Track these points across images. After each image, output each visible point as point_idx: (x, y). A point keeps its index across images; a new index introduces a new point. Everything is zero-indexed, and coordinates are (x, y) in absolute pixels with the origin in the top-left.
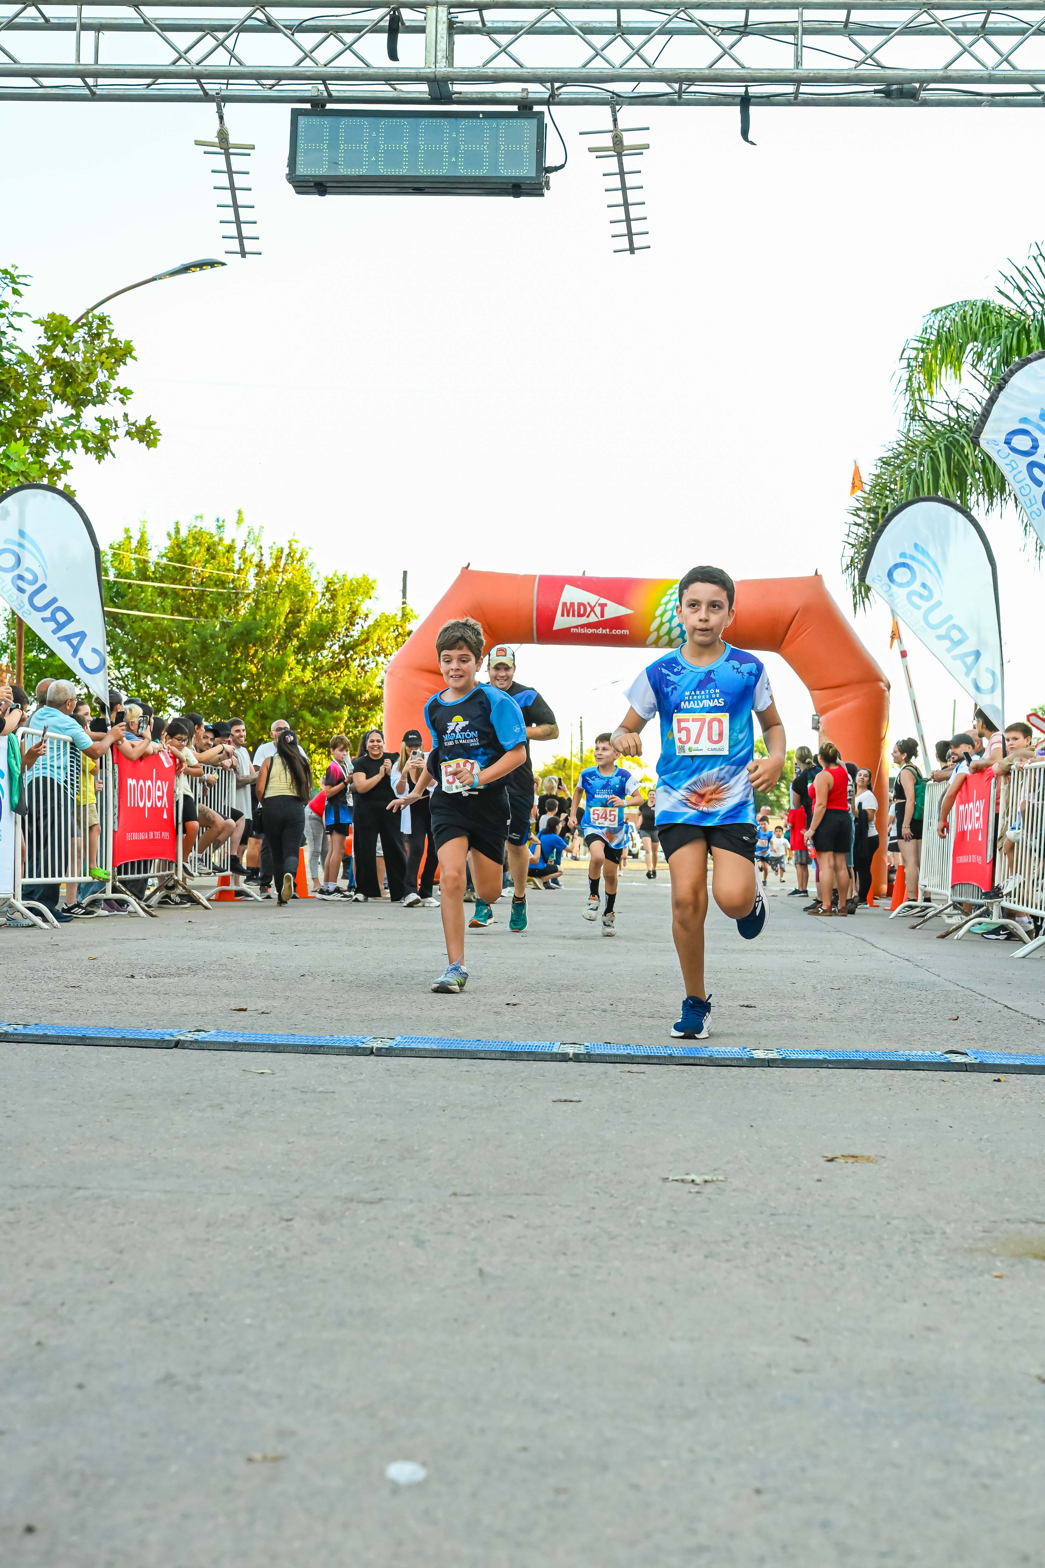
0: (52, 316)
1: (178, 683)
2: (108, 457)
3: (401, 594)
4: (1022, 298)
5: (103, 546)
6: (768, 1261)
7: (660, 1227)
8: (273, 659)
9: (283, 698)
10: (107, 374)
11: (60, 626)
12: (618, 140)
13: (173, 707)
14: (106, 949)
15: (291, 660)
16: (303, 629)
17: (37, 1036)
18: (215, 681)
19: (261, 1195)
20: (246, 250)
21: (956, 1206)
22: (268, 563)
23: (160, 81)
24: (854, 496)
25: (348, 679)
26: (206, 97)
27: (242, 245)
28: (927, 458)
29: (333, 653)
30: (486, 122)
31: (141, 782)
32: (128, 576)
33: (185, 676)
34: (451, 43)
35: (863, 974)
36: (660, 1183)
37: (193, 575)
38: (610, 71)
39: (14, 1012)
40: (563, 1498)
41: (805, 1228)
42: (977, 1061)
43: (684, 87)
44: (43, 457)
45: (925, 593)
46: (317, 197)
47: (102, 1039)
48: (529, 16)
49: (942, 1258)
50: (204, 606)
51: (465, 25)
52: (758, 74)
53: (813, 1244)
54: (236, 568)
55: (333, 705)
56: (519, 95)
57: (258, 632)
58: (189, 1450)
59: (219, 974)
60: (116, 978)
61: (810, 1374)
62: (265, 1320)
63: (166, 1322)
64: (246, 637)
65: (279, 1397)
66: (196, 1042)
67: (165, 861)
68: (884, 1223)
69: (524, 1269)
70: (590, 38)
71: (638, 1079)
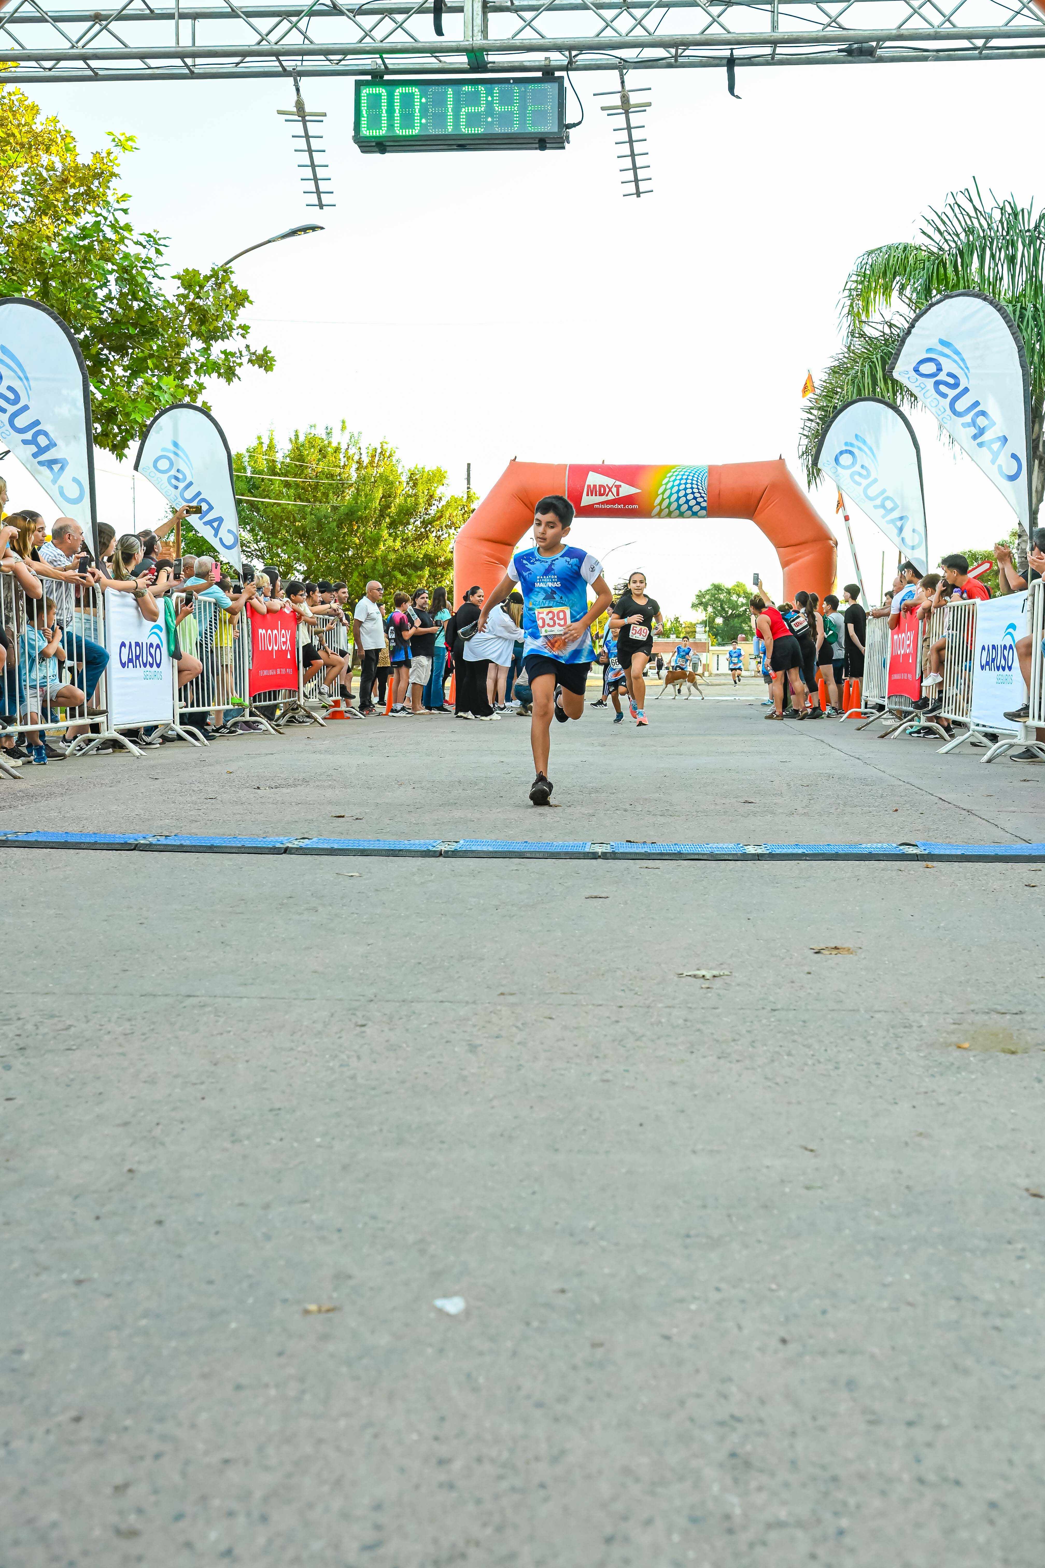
0: (186, 271)
1: (301, 553)
2: (235, 380)
3: (466, 481)
4: (940, 237)
6: (773, 1061)
7: (678, 1026)
8: (371, 533)
9: (380, 562)
10: (231, 315)
12: (625, 100)
13: (298, 571)
14: (241, 763)
15: (385, 533)
16: (393, 510)
17: (175, 845)
18: (329, 551)
19: (341, 1000)
20: (324, 203)
21: (927, 997)
22: (366, 460)
23: (247, 59)
24: (808, 397)
25: (429, 547)
26: (285, 73)
27: (319, 199)
28: (867, 367)
29: (416, 527)
30: (516, 89)
31: (269, 631)
32: (261, 472)
33: (306, 548)
34: (485, 21)
35: (824, 772)
36: (676, 978)
37: (310, 471)
38: (618, 39)
39: (161, 823)
40: (599, 1353)
41: (801, 1023)
42: (926, 852)
43: (680, 51)
45: (864, 472)
46: (379, 155)
47: (226, 847)
49: (922, 1054)
50: (319, 494)
51: (497, 4)
52: (741, 38)
53: (810, 1041)
54: (342, 464)
55: (417, 567)
56: (543, 63)
57: (360, 513)
58: (251, 1301)
59: (326, 784)
60: (245, 790)
61: (820, 1191)
62: (333, 1139)
63: (246, 1142)
64: (351, 517)
65: (339, 1231)
66: (301, 848)
67: (290, 691)
68: (868, 1017)
69: (562, 1075)
70: (602, 12)
71: (654, 874)
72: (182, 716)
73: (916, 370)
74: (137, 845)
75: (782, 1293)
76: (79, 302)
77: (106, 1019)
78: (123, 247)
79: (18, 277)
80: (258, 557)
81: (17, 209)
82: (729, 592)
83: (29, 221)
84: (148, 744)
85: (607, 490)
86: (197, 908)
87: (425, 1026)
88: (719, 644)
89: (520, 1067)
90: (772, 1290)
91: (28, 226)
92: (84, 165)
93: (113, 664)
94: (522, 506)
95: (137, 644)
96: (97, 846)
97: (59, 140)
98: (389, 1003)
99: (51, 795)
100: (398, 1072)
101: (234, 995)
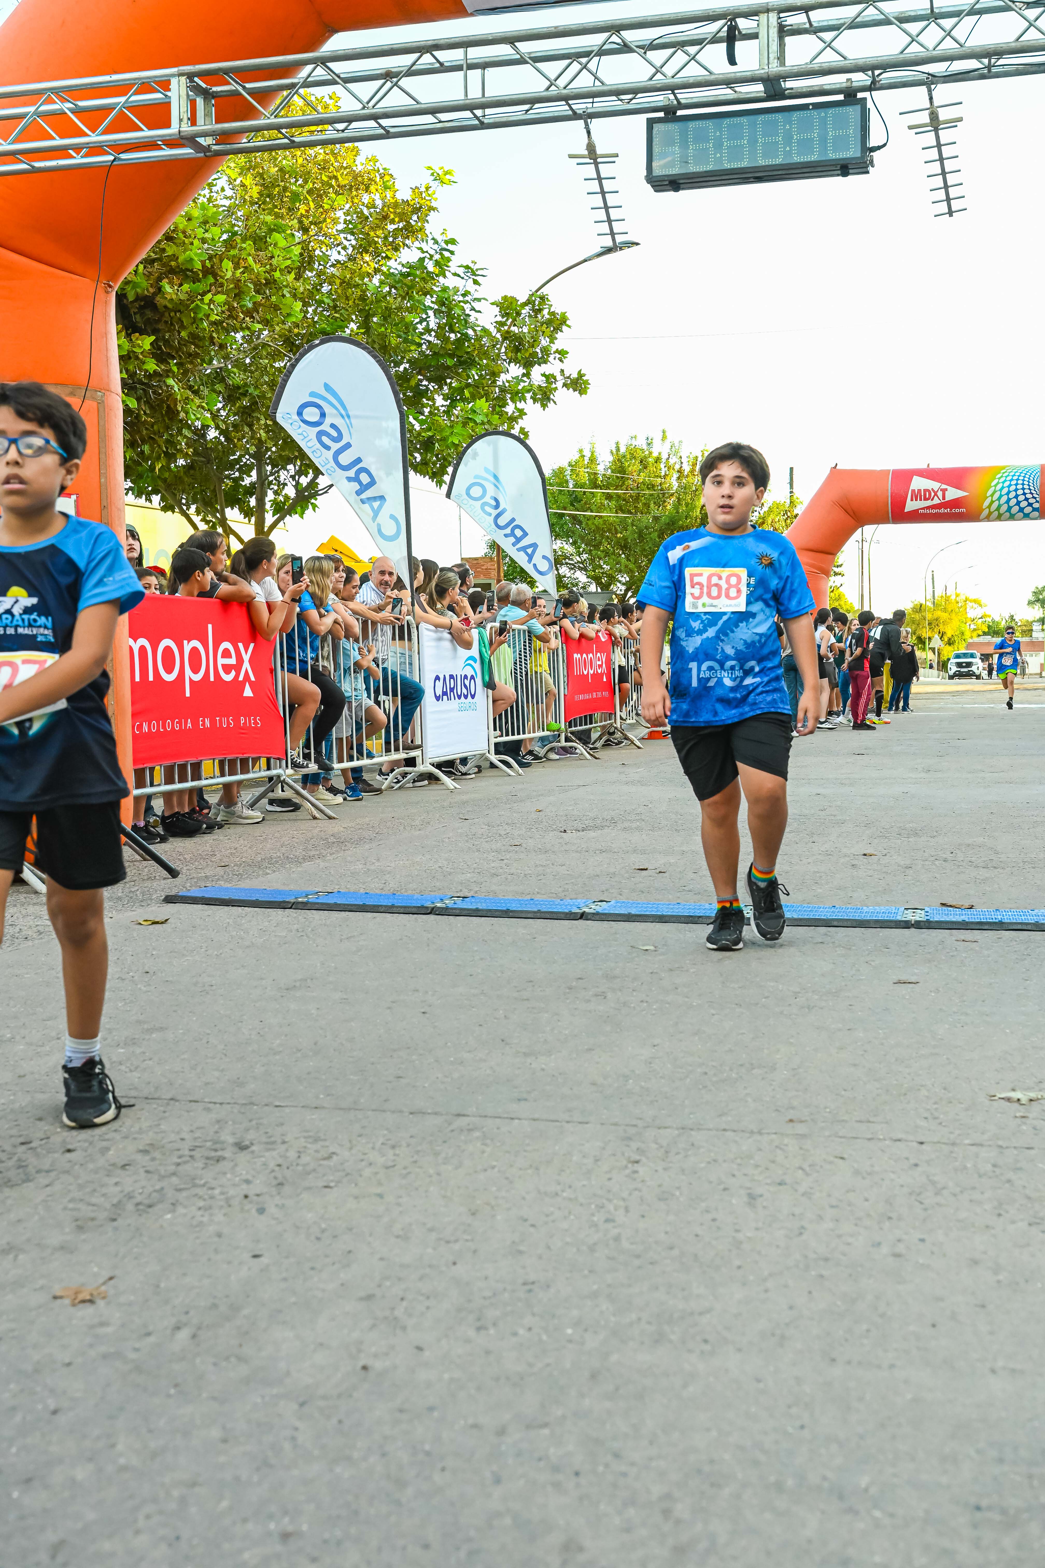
0: (505, 298)
1: (623, 564)
2: (551, 405)
3: (789, 485)
7: (985, 1174)
10: (548, 340)
11: (518, 540)
12: (934, 116)
13: (620, 582)
14: (552, 799)
17: (470, 910)
19: (616, 1124)
22: (687, 468)
23: (537, 106)
26: (575, 116)
27: (614, 240)
30: (815, 113)
31: (584, 655)
32: (583, 486)
33: (628, 559)
34: (782, 45)
36: (987, 1102)
37: (631, 482)
38: (925, 54)
43: (993, 61)
44: (504, 407)
46: (672, 193)
47: (522, 912)
48: (848, 12)
50: (640, 505)
51: (795, 27)
54: (663, 474)
56: (844, 85)
59: (634, 825)
60: (551, 834)
62: (586, 1330)
63: (492, 1331)
65: (577, 1474)
66: (597, 914)
69: (849, 1244)
70: (906, 26)
71: (972, 949)
72: (496, 745)
74: (433, 908)
76: (399, 336)
77: (371, 1145)
78: (441, 279)
79: (341, 314)
80: (580, 569)
81: (339, 248)
83: (352, 259)
86: (482, 993)
87: (703, 1165)
89: (801, 1231)
91: (350, 265)
92: (403, 200)
93: (428, 698)
94: (842, 515)
95: (451, 677)
96: (395, 910)
97: (378, 179)
98: (668, 1130)
99: (361, 840)
100: (666, 1233)
101: (506, 1116)
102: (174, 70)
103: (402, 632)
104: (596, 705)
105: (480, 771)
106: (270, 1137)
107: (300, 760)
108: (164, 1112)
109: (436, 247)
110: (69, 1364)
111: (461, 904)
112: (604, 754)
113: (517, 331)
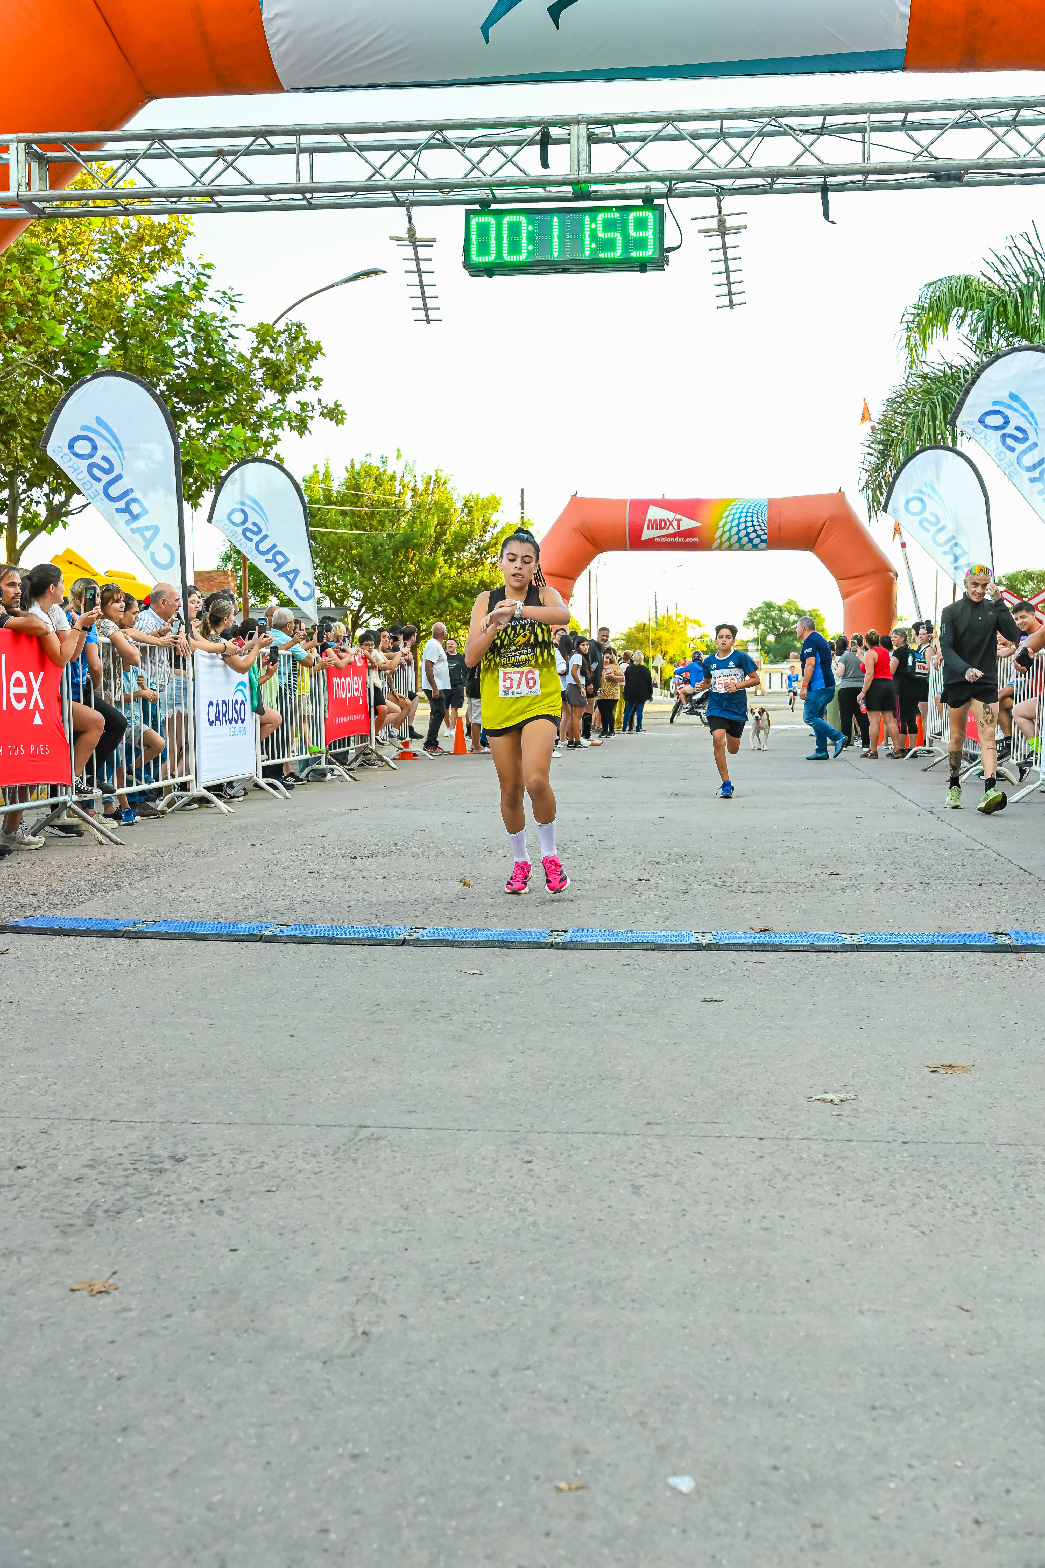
0: (261, 325)
1: (358, 580)
2: (307, 434)
3: (520, 507)
4: (1000, 279)
5: (299, 480)
6: (914, 1205)
7: (819, 1163)
8: (427, 560)
9: (436, 589)
10: (303, 368)
11: (280, 566)
12: (722, 223)
15: (441, 561)
16: (448, 537)
17: (298, 937)
18: (385, 578)
19: (501, 1131)
20: (430, 318)
22: (421, 487)
23: (361, 192)
25: (484, 574)
26: (398, 203)
27: (427, 314)
28: (927, 407)
29: (472, 554)
30: (618, 216)
31: (343, 679)
32: (317, 502)
33: (363, 576)
34: (589, 151)
35: (901, 830)
36: (807, 1104)
37: (365, 499)
38: (717, 171)
40: (820, 1533)
41: (932, 1159)
42: (1019, 942)
43: (775, 180)
44: (259, 432)
46: (486, 278)
47: (347, 939)
48: (653, 127)
50: (375, 522)
51: (601, 137)
52: (835, 168)
54: (397, 492)
56: (644, 191)
57: (415, 541)
58: (508, 1478)
59: (419, 851)
60: (343, 860)
61: (982, 1357)
62: (535, 1296)
63: (458, 1301)
64: (407, 544)
65: (566, 1401)
66: (418, 940)
67: (362, 736)
68: (994, 1151)
69: (725, 1222)
70: (698, 142)
71: (760, 970)
73: (981, 421)
74: (262, 936)
75: (967, 1471)
76: (156, 359)
77: (293, 1155)
78: (198, 304)
79: (95, 333)
81: (94, 268)
82: (780, 610)
83: (107, 279)
84: (232, 797)
85: (668, 524)
86: (338, 1016)
87: (586, 1163)
88: (771, 662)
89: (684, 1213)
90: (956, 1466)
91: (106, 285)
92: (159, 224)
93: (202, 724)
94: (582, 540)
95: (224, 702)
96: (225, 938)
98: (547, 1134)
99: (158, 868)
100: (574, 1218)
101: (402, 1126)
102: (13, 136)
103: (177, 660)
104: (350, 728)
105: (246, 794)
106: (199, 1151)
107: (84, 786)
108: (92, 1131)
109: (193, 271)
110: (113, 1342)
111: (286, 932)
112: (363, 775)
113: (274, 359)
